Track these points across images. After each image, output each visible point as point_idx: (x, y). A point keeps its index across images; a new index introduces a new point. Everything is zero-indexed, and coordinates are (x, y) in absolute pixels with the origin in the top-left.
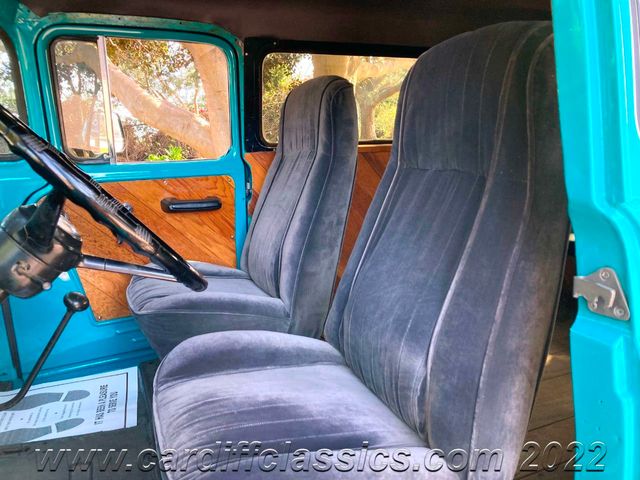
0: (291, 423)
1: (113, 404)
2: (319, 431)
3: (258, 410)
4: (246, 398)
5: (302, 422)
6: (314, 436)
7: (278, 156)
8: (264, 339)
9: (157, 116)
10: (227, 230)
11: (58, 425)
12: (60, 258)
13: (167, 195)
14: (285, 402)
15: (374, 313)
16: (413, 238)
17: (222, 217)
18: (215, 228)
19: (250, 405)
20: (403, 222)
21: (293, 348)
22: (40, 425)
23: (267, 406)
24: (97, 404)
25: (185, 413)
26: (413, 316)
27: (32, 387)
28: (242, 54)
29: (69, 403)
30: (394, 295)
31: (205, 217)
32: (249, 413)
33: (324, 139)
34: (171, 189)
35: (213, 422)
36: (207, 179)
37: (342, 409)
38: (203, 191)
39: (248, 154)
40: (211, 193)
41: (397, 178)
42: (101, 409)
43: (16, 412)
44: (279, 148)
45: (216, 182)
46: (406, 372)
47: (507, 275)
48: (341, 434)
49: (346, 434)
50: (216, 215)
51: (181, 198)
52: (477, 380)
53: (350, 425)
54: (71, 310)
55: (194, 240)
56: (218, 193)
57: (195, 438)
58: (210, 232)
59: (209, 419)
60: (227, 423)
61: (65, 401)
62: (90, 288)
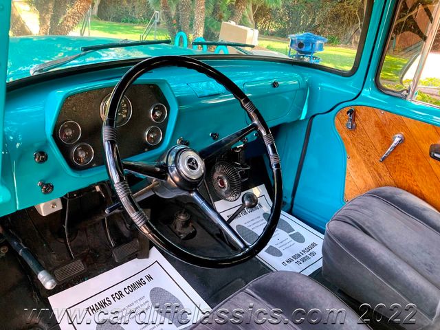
1: (304, 260)
24: (299, 252)
61: (290, 236)
62: (350, 179)
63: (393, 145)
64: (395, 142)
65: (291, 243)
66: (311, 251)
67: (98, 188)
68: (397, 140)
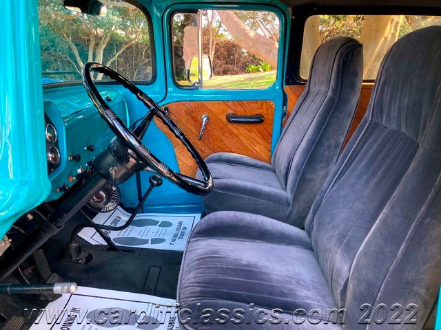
0: (255, 283)
1: (183, 234)
2: (271, 294)
3: (239, 269)
4: (234, 259)
5: (262, 284)
6: (266, 296)
7: (306, 89)
8: (259, 222)
9: (251, 43)
10: (267, 137)
11: (152, 240)
12: (135, 166)
13: (230, 111)
14: (257, 268)
15: (329, 223)
16: (365, 177)
17: (265, 129)
18: (259, 135)
19: (235, 265)
20: (363, 163)
21: (277, 231)
22: (144, 238)
23: (245, 268)
24: (174, 232)
25: (197, 260)
26: (350, 234)
27: (137, 215)
28: (290, 17)
29: (161, 228)
30: (343, 215)
31: (252, 127)
32: (233, 270)
33: (333, 85)
34: (233, 108)
35: (210, 271)
36: (257, 103)
37: (294, 282)
38: (254, 110)
39: (287, 87)
40: (258, 112)
41: (367, 128)
42: (175, 236)
43: (135, 227)
44: (307, 84)
45: (262, 105)
46: (338, 271)
47: (412, 227)
48: (285, 299)
49: (289, 299)
50: (260, 126)
51: (239, 114)
52: (376, 294)
53: (294, 294)
54: (153, 185)
55: (245, 141)
56: (263, 111)
57: (197, 277)
58: (255, 137)
59: (209, 268)
60: (218, 273)
61: (159, 226)
62: (181, 163)
63: (204, 123)
64: (204, 121)
65: (164, 230)
66: (182, 228)
67: (30, 217)
68: (205, 119)
